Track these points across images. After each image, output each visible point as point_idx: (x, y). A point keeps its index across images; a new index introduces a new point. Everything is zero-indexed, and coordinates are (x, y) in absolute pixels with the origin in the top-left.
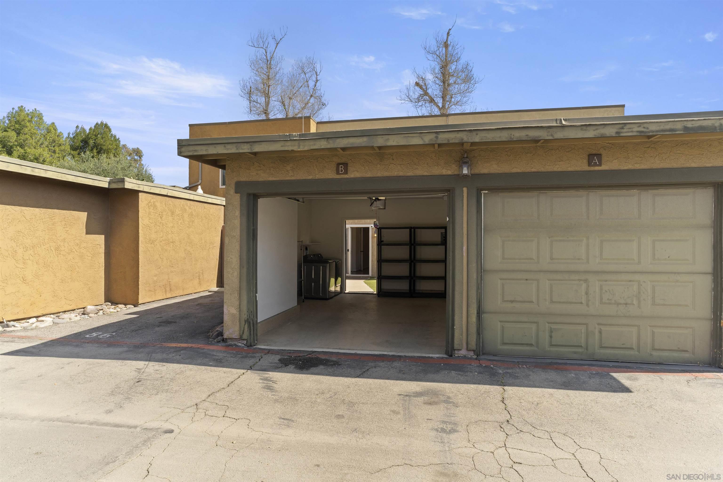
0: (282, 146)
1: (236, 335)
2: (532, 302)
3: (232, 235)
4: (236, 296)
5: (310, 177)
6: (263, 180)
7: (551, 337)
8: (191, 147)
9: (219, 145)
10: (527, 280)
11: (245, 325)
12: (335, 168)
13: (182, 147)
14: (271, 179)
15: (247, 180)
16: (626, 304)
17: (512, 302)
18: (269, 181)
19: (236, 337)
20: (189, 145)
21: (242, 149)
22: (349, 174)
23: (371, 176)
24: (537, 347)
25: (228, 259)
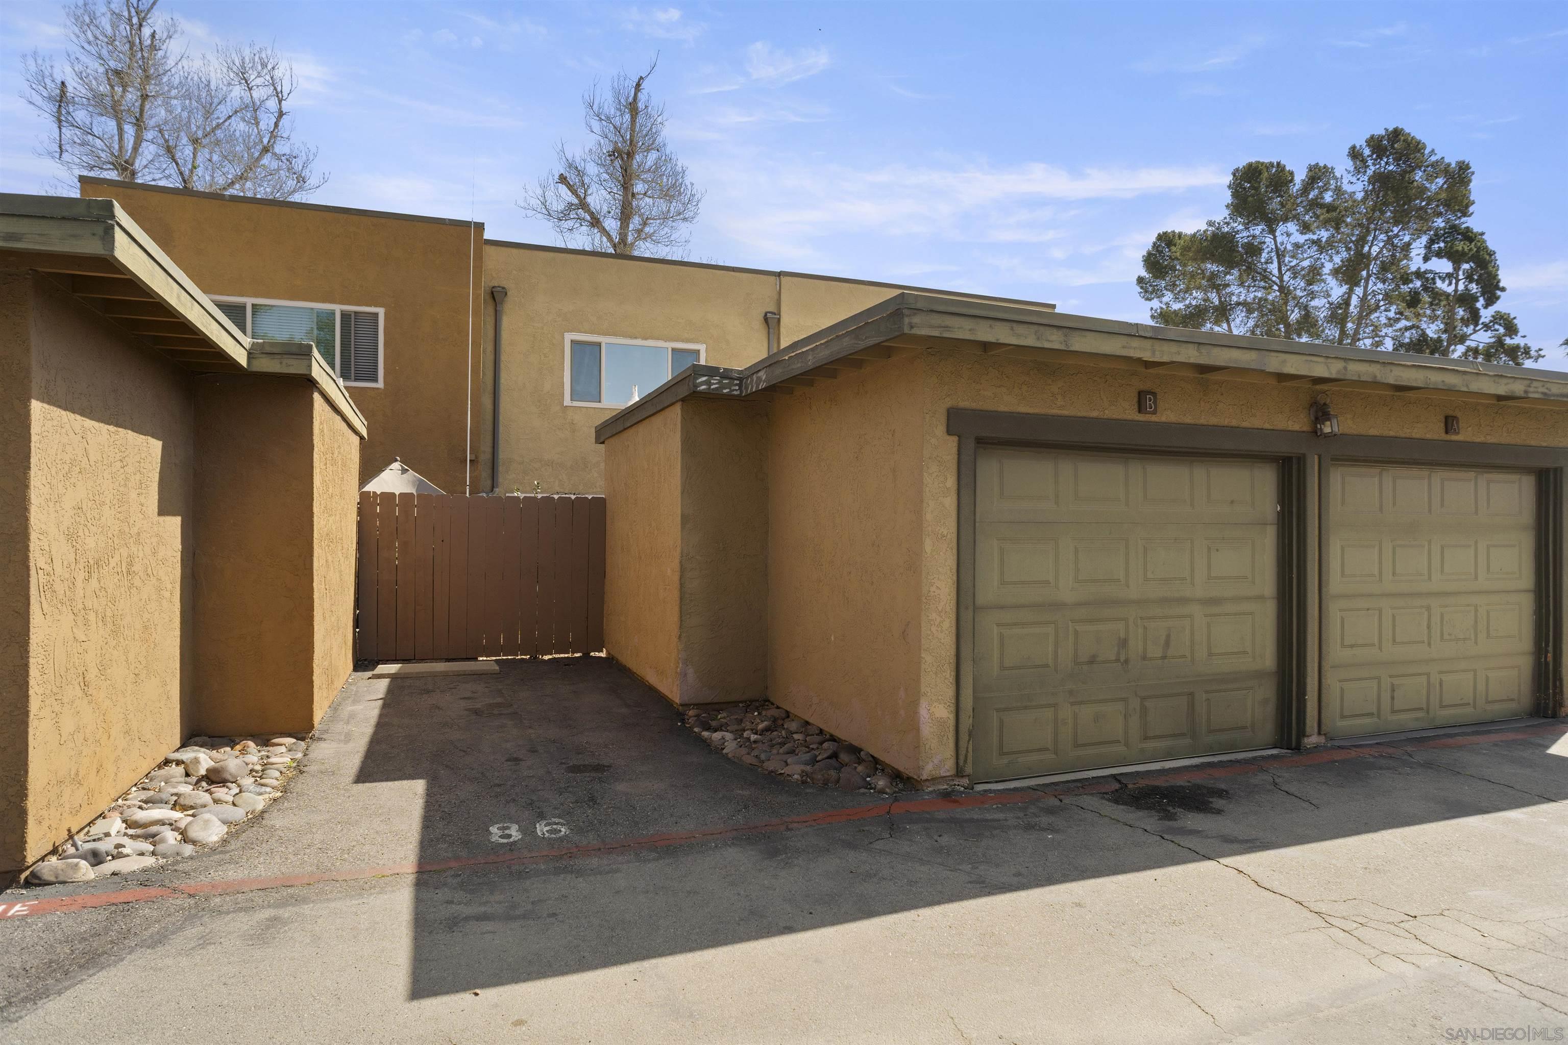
0: (1124, 347)
1: (948, 768)
2: (1373, 645)
3: (940, 532)
4: (948, 676)
5: (1094, 414)
6: (1006, 409)
7: (1393, 698)
8: (935, 316)
9: (998, 323)
10: (1368, 610)
11: (969, 740)
12: (1136, 399)
13: (915, 314)
14: (1023, 409)
15: (974, 405)
16: (1465, 639)
17: (1352, 646)
18: (1018, 413)
19: (948, 774)
20: (932, 311)
21: (1049, 341)
22: (1158, 414)
23: (1192, 422)
24: (1379, 717)
25: (933, 589)
